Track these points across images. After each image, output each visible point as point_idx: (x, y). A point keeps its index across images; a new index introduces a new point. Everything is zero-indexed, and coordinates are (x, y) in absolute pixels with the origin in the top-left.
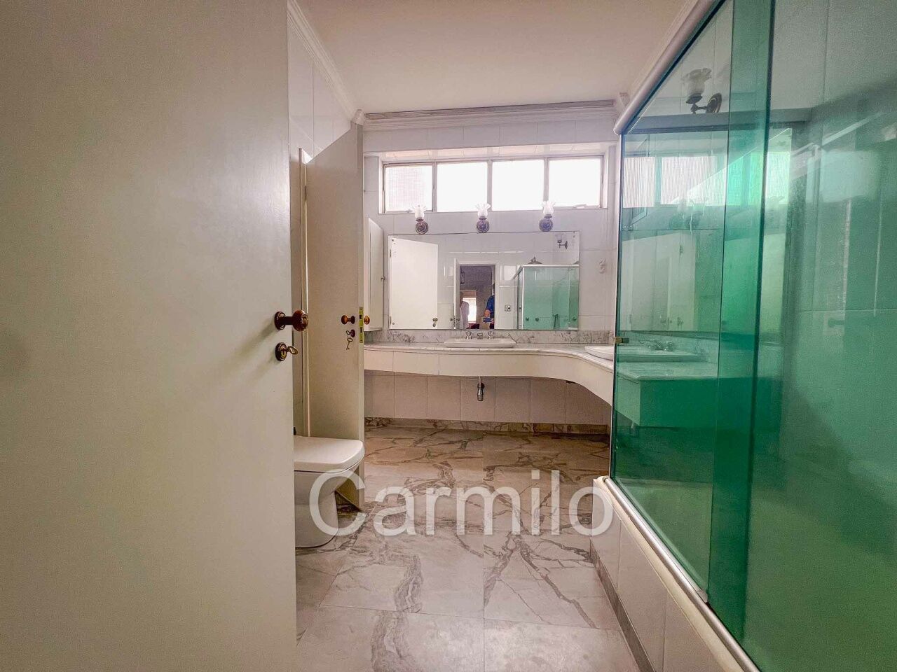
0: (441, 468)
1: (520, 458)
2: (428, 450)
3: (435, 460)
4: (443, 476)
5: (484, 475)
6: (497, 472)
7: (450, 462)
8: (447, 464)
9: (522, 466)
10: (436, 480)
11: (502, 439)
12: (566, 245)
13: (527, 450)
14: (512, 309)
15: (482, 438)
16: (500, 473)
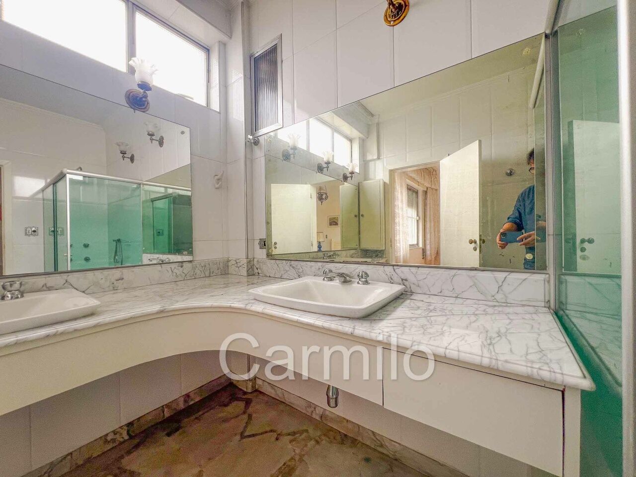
12: (132, 159)
14: (41, 232)
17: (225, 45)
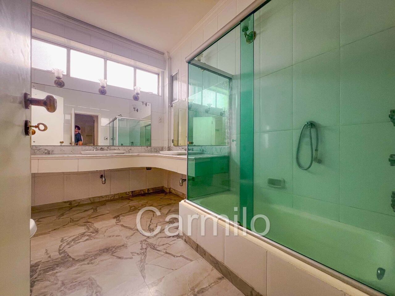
0: (85, 225)
1: (130, 208)
2: (71, 219)
3: (79, 222)
4: (89, 229)
5: (114, 221)
6: (121, 218)
7: (89, 220)
8: (89, 222)
9: (133, 211)
10: (85, 233)
11: (117, 202)
13: (132, 203)
15: (105, 204)
16: (123, 217)
17: (164, 72)
